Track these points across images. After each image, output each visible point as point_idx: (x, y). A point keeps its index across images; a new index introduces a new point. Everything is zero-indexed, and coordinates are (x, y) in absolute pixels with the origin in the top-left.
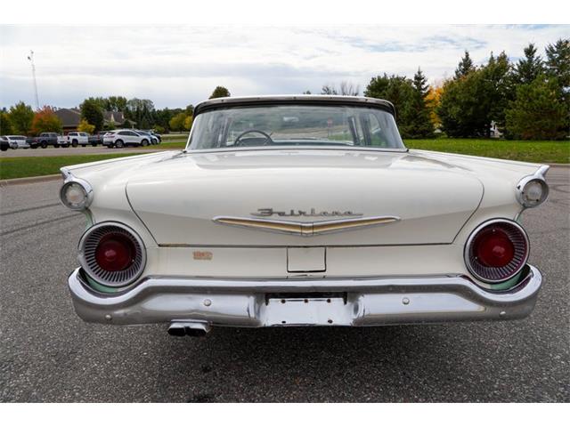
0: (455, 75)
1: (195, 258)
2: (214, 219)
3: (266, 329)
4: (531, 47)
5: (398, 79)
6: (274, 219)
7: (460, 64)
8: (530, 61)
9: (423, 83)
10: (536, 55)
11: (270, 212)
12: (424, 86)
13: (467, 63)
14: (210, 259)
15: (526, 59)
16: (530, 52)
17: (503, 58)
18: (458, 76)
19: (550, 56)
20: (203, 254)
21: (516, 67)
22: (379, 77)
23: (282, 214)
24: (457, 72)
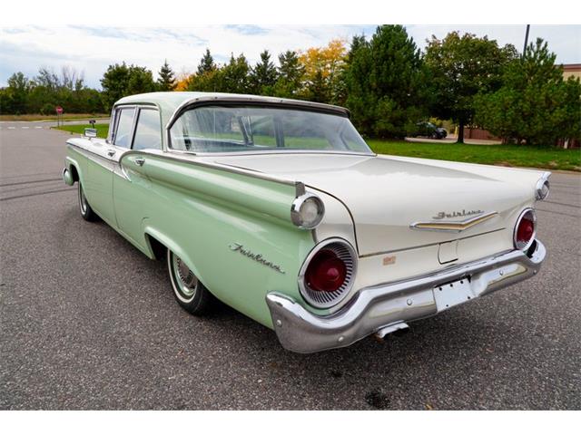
0: (197, 70)
1: (384, 264)
2: (413, 225)
3: (441, 313)
4: (266, 53)
5: (137, 69)
6: (445, 220)
7: (202, 61)
8: (266, 64)
9: (170, 76)
10: (270, 60)
11: (443, 215)
12: (171, 79)
13: (208, 60)
14: (394, 263)
15: (263, 63)
16: (265, 57)
17: (242, 59)
18: (201, 71)
19: (282, 63)
20: (390, 259)
21: (254, 68)
22: (117, 65)
23: (449, 216)
24: (199, 68)
